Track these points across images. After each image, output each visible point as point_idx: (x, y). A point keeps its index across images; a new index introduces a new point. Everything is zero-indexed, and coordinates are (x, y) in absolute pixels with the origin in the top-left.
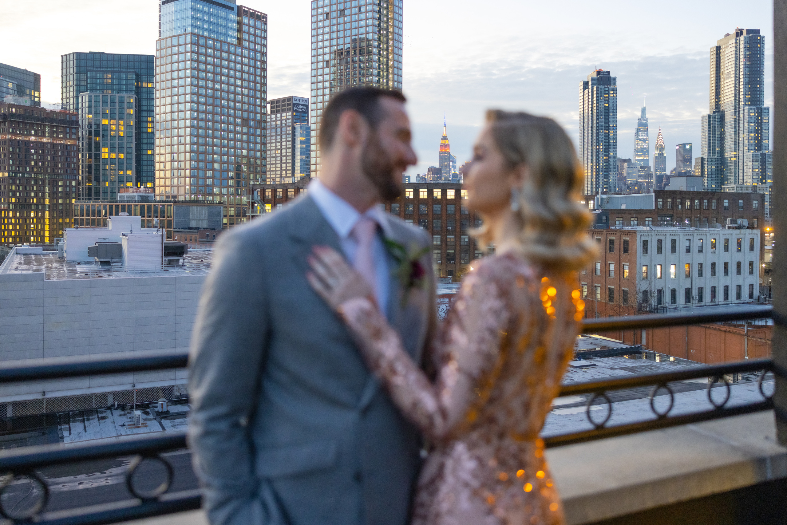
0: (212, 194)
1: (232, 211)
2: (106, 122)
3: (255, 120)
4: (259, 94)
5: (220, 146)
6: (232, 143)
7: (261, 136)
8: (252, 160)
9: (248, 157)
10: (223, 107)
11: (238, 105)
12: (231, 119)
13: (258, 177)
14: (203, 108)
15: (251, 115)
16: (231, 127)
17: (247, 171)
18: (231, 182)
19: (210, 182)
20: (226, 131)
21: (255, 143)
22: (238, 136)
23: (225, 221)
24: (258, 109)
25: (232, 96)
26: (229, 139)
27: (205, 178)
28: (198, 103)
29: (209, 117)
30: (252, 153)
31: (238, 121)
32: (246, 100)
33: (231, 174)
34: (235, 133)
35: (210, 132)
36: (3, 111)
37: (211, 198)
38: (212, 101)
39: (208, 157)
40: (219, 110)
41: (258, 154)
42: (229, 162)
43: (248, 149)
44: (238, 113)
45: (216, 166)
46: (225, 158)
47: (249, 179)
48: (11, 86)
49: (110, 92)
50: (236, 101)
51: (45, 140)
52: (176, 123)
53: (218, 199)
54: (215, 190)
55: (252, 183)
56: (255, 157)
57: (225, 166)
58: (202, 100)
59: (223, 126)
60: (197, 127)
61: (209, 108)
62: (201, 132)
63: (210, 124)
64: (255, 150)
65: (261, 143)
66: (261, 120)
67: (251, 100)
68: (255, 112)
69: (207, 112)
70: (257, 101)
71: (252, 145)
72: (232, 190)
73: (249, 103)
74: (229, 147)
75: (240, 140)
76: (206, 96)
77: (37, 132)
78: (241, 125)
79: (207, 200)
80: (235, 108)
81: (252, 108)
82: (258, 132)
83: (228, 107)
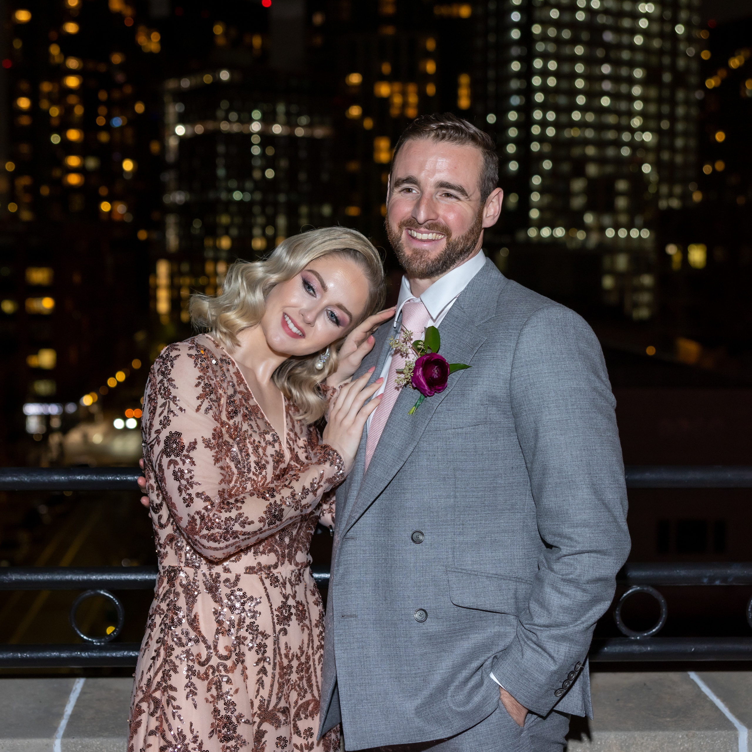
0: (582, 226)
1: (622, 262)
2: (384, 90)
3: (673, 68)
4: (683, 15)
5: (600, 127)
6: (624, 121)
7: (687, 102)
8: (666, 156)
9: (658, 148)
10: (607, 46)
11: (638, 40)
12: (624, 72)
13: (678, 190)
14: (567, 51)
15: (666, 60)
16: (623, 88)
17: (654, 178)
18: (621, 203)
19: (578, 202)
20: (615, 96)
21: (673, 118)
22: (638, 106)
23: (608, 282)
24: (682, 46)
25: (626, 23)
26: (619, 113)
27: (568, 194)
28: (558, 41)
29: (580, 68)
30: (666, 141)
31: (638, 73)
32: (656, 28)
33: (622, 185)
34: (631, 99)
35: (581, 100)
36: (208, 79)
37: (581, 235)
38: (585, 36)
39: (576, 151)
40: (600, 53)
41: (679, 143)
42: (619, 161)
43: (658, 131)
44: (639, 57)
45: (592, 170)
46: (610, 152)
47: (657, 196)
48: (218, 29)
49: (389, 31)
50: (634, 31)
51: (277, 129)
52: (514, 84)
53: (594, 238)
54: (589, 219)
55: (663, 204)
56: (673, 149)
57: (609, 169)
58: (566, 34)
59: (607, 86)
60: (556, 91)
61: (579, 50)
62: (562, 100)
63: (580, 84)
64: (672, 133)
65: (687, 118)
66: (687, 71)
67: (667, 28)
68: (675, 53)
69: (575, 59)
70: (680, 29)
71: (665, 125)
72: (623, 218)
73: (662, 35)
74: (619, 128)
75: (643, 114)
76: (574, 25)
77: (264, 114)
78: (644, 83)
79: (574, 239)
80: (632, 47)
81: (668, 45)
82: (680, 95)
83: (619, 47)
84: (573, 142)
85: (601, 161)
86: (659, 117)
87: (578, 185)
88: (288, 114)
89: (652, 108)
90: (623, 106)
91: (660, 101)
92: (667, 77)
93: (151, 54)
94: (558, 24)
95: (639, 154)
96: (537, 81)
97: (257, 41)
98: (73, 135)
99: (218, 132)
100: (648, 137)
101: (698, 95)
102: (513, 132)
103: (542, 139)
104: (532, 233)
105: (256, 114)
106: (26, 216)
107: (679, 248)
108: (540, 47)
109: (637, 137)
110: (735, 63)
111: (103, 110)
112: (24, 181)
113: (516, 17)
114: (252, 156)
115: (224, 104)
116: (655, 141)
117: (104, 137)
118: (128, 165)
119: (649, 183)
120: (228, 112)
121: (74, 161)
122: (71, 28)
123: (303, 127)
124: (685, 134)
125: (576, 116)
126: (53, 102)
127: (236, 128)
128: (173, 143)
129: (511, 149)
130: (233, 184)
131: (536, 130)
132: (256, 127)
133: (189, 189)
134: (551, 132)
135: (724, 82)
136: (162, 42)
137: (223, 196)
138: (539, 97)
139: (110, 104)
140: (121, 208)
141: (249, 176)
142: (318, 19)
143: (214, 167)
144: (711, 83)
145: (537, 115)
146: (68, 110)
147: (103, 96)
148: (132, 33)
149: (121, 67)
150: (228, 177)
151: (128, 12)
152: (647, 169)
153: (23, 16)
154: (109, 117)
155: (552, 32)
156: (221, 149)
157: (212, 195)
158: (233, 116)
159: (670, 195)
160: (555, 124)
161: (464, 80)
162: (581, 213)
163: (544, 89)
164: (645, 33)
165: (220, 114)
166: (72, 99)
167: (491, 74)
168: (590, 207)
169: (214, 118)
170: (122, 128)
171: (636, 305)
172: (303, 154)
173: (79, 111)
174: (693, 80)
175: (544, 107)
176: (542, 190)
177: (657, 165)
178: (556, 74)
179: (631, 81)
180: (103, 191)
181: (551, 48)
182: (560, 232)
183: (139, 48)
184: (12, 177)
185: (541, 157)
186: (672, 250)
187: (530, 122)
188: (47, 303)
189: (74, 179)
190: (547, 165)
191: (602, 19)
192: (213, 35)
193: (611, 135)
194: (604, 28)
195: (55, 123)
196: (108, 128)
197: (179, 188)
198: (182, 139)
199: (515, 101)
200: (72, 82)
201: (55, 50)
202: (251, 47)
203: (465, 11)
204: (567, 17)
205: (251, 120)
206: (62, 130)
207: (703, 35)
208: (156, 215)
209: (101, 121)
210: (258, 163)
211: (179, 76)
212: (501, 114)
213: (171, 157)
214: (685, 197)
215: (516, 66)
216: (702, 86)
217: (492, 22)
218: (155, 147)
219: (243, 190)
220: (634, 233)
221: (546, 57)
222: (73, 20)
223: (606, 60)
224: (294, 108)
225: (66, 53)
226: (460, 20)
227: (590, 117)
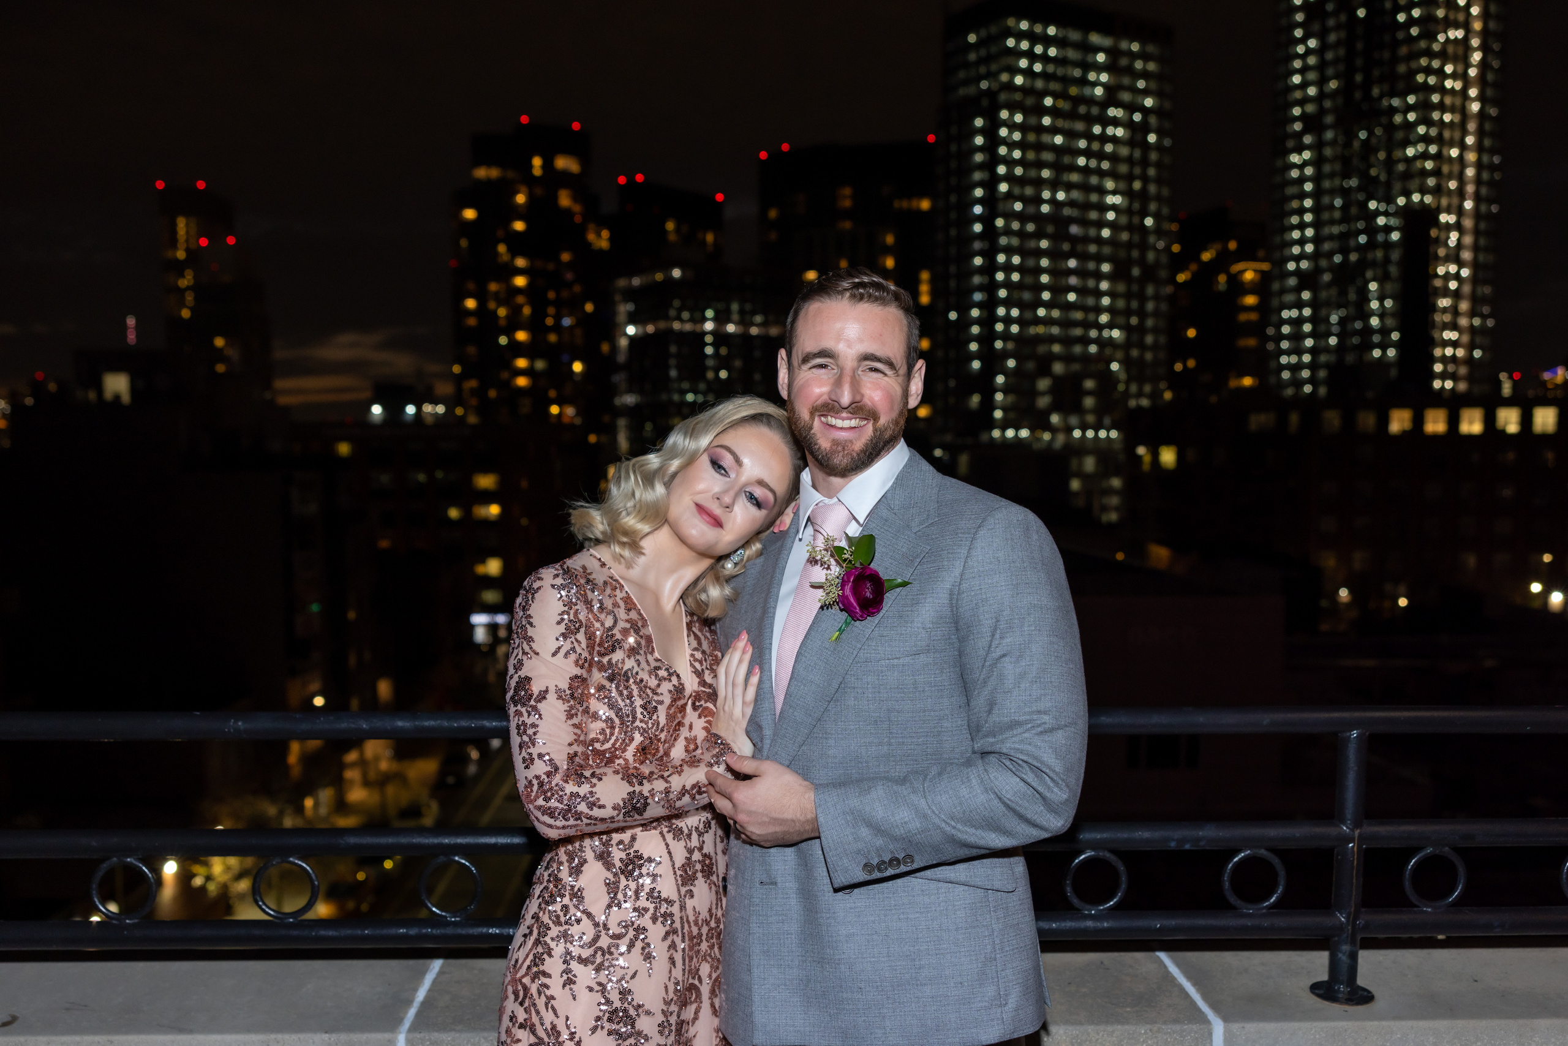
0: (1049, 427)
1: (1089, 464)
4: (1153, 207)
5: (1066, 324)
6: (1091, 317)
7: (1156, 298)
8: (1135, 353)
9: (1127, 345)
10: (1074, 240)
11: (1106, 233)
12: (1091, 265)
13: (1147, 388)
14: (1032, 244)
15: (1135, 254)
16: (1091, 283)
17: (1123, 376)
18: (1089, 402)
19: (1043, 402)
20: (1080, 291)
21: (1142, 314)
22: (1106, 301)
23: (1075, 485)
24: (1152, 239)
25: (1093, 215)
26: (1085, 309)
27: (1034, 394)
28: (1021, 234)
29: (1045, 262)
30: (1135, 337)
31: (1106, 268)
32: (1124, 220)
33: (1089, 384)
34: (1099, 294)
35: (1046, 296)
36: (659, 277)
37: (1047, 436)
38: (1050, 229)
39: (1042, 349)
40: (1066, 247)
41: (1149, 339)
42: (1086, 358)
43: (1126, 328)
44: (1107, 250)
45: (1058, 368)
46: (1077, 349)
47: (1126, 395)
48: (670, 226)
49: (847, 225)
50: (1101, 224)
51: (731, 328)
52: (977, 280)
53: (1061, 438)
54: (1055, 419)
55: (1132, 403)
56: (1142, 347)
57: (1076, 367)
58: (1030, 227)
59: (1073, 280)
60: (1020, 286)
61: (1044, 244)
62: (1027, 296)
63: (1045, 279)
64: (1141, 329)
65: (1156, 314)
66: (1157, 264)
67: (1136, 220)
68: (1144, 247)
69: (1040, 253)
70: (1149, 222)
71: (1134, 321)
72: (1090, 418)
73: (1130, 228)
74: (1087, 325)
75: (1110, 310)
76: (1039, 218)
77: (717, 313)
78: (1111, 277)
79: (1039, 440)
80: (1099, 241)
81: (1136, 238)
82: (1150, 290)
83: (1086, 240)
84: (1038, 339)
85: (1067, 359)
86: (1128, 313)
87: (1043, 384)
88: (742, 312)
89: (1121, 304)
90: (1090, 301)
91: (1128, 296)
92: (1136, 272)
93: (601, 251)
94: (1022, 217)
95: (1108, 351)
96: (1000, 276)
97: (710, 238)
98: (521, 336)
99: (671, 331)
100: (1116, 334)
101: (1169, 290)
102: (975, 330)
103: (1006, 336)
104: (996, 433)
105: (709, 313)
106: (472, 419)
107: (1148, 450)
108: (1003, 241)
109: (1106, 333)
110: (1206, 256)
111: (551, 310)
112: (472, 383)
113: (978, 210)
114: (706, 356)
115: (677, 303)
116: (1123, 336)
117: (553, 338)
118: (577, 367)
119: (1118, 381)
120: (680, 310)
121: (522, 363)
122: (519, 226)
123: (757, 325)
124: (1155, 330)
125: (1041, 312)
126: (501, 303)
127: (688, 327)
128: (623, 342)
129: (974, 347)
130: (685, 385)
131: (999, 327)
132: (709, 326)
133: (641, 392)
134: (1015, 329)
135: (1195, 275)
136: (611, 239)
137: (676, 397)
138: (1003, 293)
139: (558, 303)
140: (570, 411)
141: (703, 377)
142: (773, 214)
143: (667, 367)
144: (1181, 278)
145: (1001, 311)
146: (516, 310)
147: (551, 295)
148: (582, 230)
149: (570, 265)
150: (680, 379)
151: (577, 208)
152: (1115, 366)
153: (470, 214)
154: (558, 318)
155: (1015, 225)
156: (673, 349)
157: (664, 397)
158: (686, 315)
159: (1140, 394)
160: (1019, 321)
161: (925, 276)
162: (1047, 413)
163: (1007, 284)
164: (1112, 225)
165: (672, 313)
166: (520, 299)
167: (953, 269)
168: (1056, 407)
169: (667, 318)
170: (571, 327)
171: (1105, 509)
172: (757, 354)
173: (527, 311)
174: (1163, 274)
175: (1008, 303)
176: (1006, 390)
177: (1126, 363)
178: (1019, 269)
179: (1099, 276)
180: (552, 394)
181: (1015, 241)
182: (1024, 433)
183: (590, 244)
184: (459, 379)
185: (1005, 355)
186: (1141, 450)
187: (995, 319)
188: (494, 510)
189: (522, 382)
190: (1011, 363)
191: (1067, 211)
192: (665, 232)
193: (1078, 332)
194: (1071, 220)
195: (502, 323)
196: (557, 328)
197: (630, 391)
198: (632, 339)
199: (978, 297)
200: (520, 281)
201: (502, 248)
202: (704, 242)
203: (925, 205)
204: (1031, 210)
205: (704, 319)
206: (510, 331)
207: (1174, 227)
208: (606, 418)
209: (549, 321)
210: (710, 363)
211: (630, 274)
212: (964, 310)
213: (622, 358)
214: (1155, 395)
215: (978, 261)
216: (1172, 280)
217: (953, 215)
218: (605, 348)
219: (696, 392)
220: (1102, 434)
221: (1009, 251)
222: (520, 218)
223: (1072, 254)
224: (748, 307)
225: (514, 252)
226: (920, 212)
227: (1056, 313)
